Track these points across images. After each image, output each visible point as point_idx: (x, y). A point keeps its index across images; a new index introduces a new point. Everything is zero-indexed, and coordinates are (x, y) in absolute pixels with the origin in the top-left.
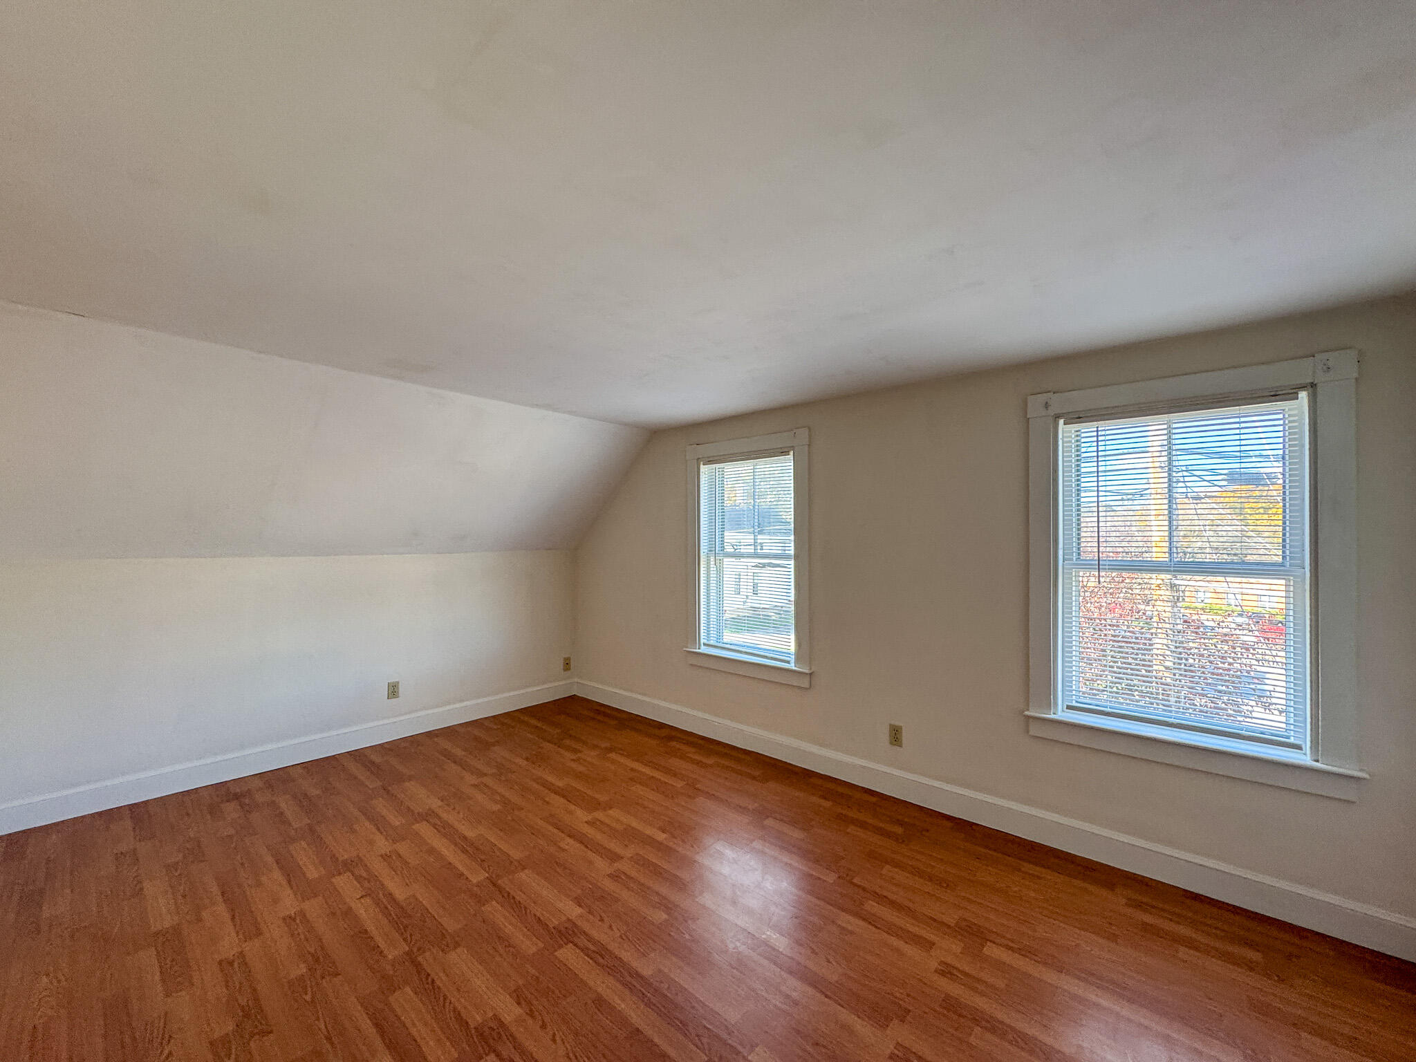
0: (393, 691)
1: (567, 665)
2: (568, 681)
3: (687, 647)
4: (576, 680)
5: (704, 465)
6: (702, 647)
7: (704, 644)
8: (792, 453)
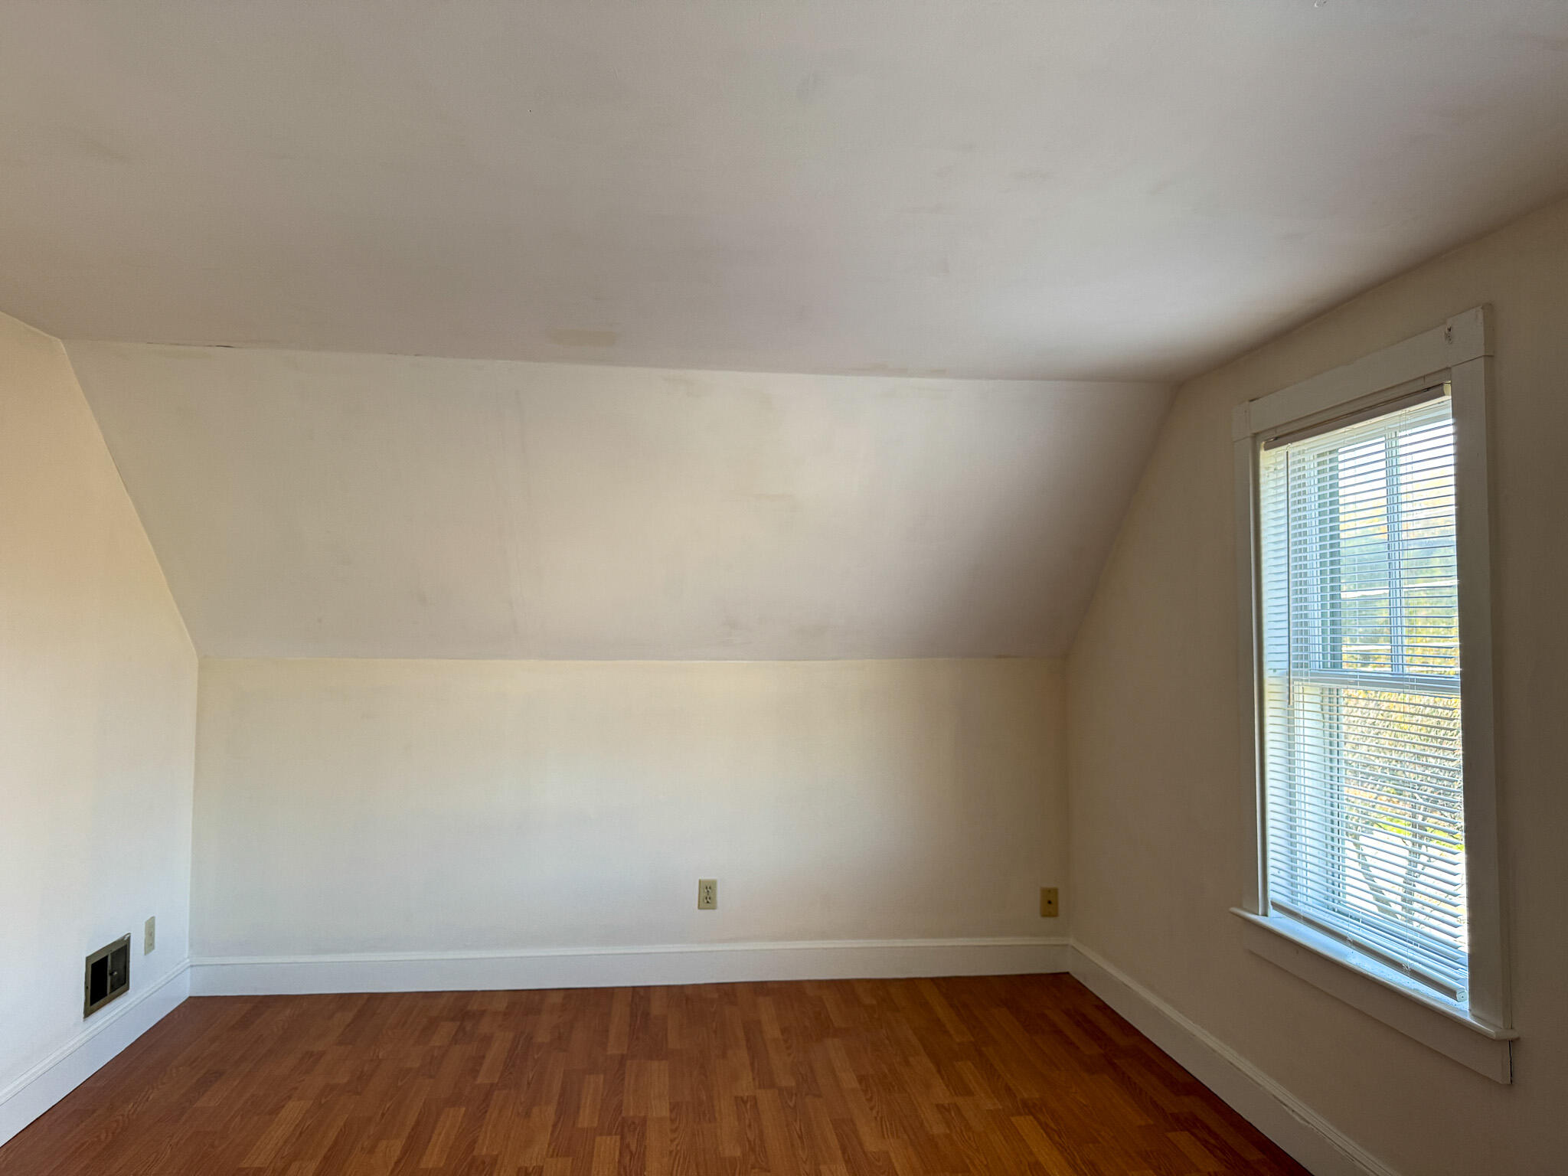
0: (707, 895)
1: (1050, 904)
2: (1053, 941)
3: (1241, 907)
4: (1071, 941)
5: (1266, 449)
6: (1272, 912)
7: (1273, 904)
8: (1448, 388)
